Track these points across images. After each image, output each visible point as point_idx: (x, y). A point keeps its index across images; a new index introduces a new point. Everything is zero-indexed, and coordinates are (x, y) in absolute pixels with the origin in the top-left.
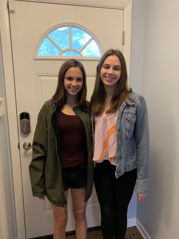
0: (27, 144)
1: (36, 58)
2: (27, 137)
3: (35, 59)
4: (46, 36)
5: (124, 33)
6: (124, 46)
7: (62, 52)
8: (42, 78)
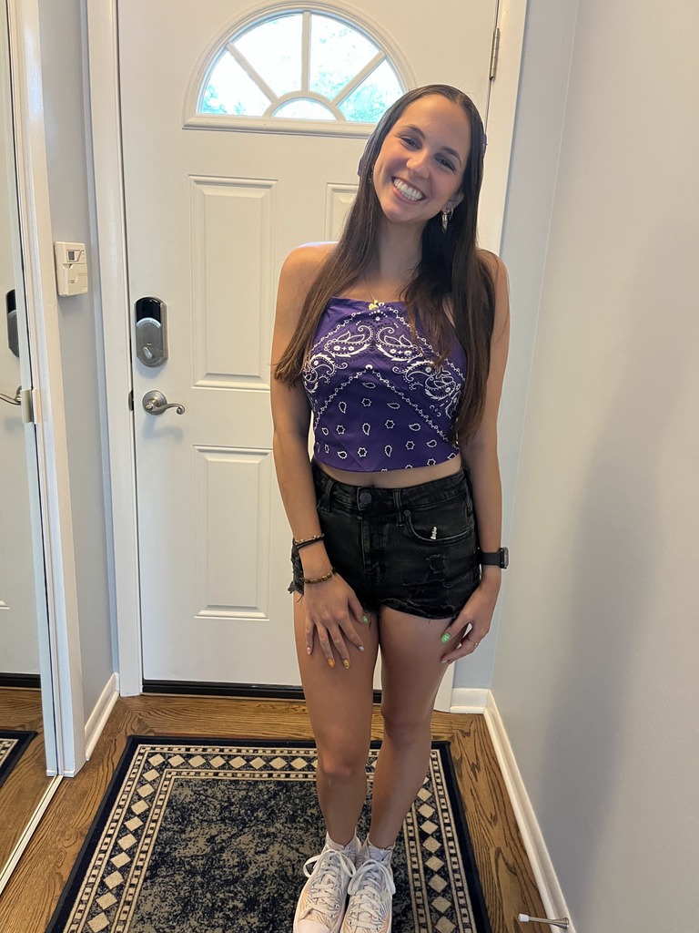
0: (156, 398)
1: (191, 121)
2: (153, 376)
3: (187, 127)
4: (226, 46)
5: (497, 37)
6: (495, 85)
7: (278, 103)
8: (208, 191)
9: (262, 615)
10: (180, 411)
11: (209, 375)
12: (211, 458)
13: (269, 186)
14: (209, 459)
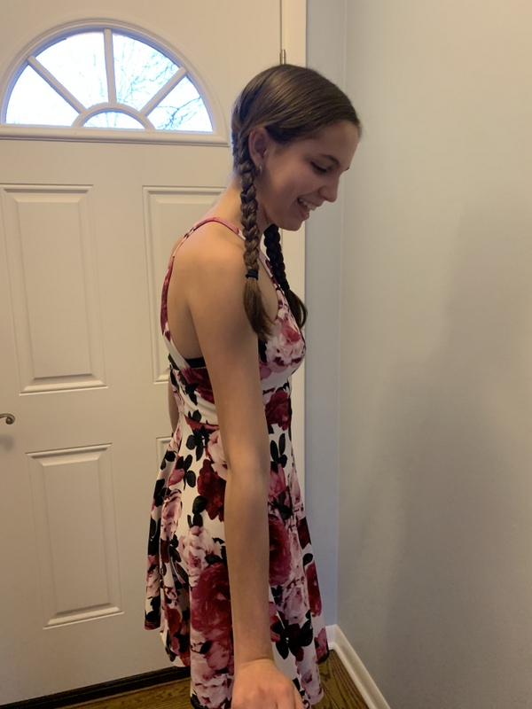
4: (27, 60)
5: (282, 57)
7: (85, 114)
8: (21, 198)
9: (116, 609)
10: (10, 421)
11: (38, 380)
12: (46, 463)
13: (85, 191)
14: (44, 465)
